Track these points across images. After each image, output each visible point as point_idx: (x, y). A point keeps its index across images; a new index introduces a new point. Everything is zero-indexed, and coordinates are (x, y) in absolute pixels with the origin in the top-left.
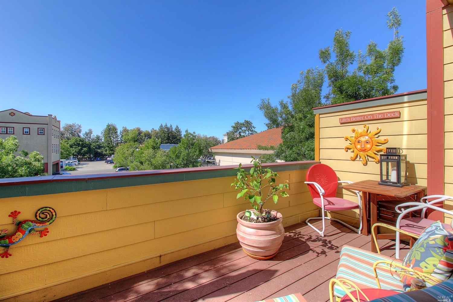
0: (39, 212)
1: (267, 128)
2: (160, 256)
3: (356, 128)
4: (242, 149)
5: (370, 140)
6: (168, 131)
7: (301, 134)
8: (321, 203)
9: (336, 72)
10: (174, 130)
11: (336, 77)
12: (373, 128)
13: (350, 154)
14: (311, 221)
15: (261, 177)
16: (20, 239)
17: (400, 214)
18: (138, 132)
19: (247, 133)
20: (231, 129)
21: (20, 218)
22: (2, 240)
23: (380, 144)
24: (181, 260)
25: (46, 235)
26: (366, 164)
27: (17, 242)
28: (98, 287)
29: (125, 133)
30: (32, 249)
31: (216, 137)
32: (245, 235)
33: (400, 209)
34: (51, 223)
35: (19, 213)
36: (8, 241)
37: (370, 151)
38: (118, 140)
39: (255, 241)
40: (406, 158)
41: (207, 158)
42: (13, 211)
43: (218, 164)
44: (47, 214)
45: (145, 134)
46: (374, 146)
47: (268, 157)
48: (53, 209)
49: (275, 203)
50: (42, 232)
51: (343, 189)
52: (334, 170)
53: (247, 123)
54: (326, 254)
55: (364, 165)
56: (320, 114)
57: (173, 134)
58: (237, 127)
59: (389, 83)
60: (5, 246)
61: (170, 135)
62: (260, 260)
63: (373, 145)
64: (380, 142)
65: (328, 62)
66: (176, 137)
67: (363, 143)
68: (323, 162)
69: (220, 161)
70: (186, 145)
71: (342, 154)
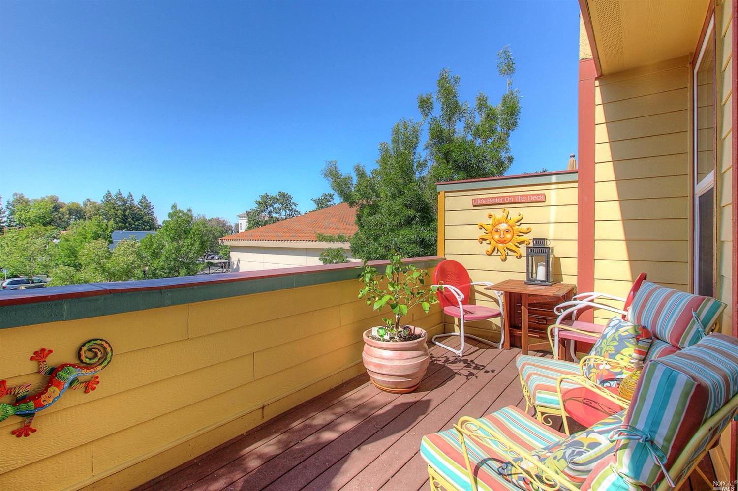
0: (85, 348)
1: (316, 207)
2: (263, 408)
3: (492, 212)
4: (282, 241)
5: (510, 228)
6: (123, 205)
7: (393, 218)
8: (460, 313)
9: (441, 131)
10: (136, 203)
11: (440, 137)
12: (514, 213)
13: (486, 247)
14: (440, 339)
15: (398, 278)
16: (55, 398)
17: (560, 315)
18: (52, 205)
19: (283, 213)
20: (255, 206)
21: (52, 361)
22: (22, 405)
23: (523, 234)
24: (290, 410)
25: (94, 389)
26: (504, 260)
27: (49, 405)
28: (177, 468)
29: (19, 207)
30: (69, 416)
31: (223, 219)
32: (383, 360)
33: (558, 310)
34: (106, 366)
35: (51, 352)
36: (33, 404)
37: (510, 243)
38: (3, 221)
39: (399, 367)
40: (553, 251)
41: (206, 257)
42: (38, 349)
43: (235, 267)
44: (97, 351)
45: (70, 210)
46: (515, 237)
47: (335, 253)
48: (106, 342)
49: (427, 312)
50: (90, 384)
51: (476, 293)
52: (466, 268)
53: (284, 196)
54: (476, 375)
55: (502, 260)
56: (445, 192)
57: (135, 212)
58: (265, 202)
59: (504, 153)
60: (27, 414)
61: (127, 213)
62: (402, 394)
63: (513, 235)
64: (522, 231)
65: (430, 116)
66: (142, 218)
67: (502, 233)
68: (449, 258)
69: (239, 260)
70: (173, 232)
71: (476, 246)
